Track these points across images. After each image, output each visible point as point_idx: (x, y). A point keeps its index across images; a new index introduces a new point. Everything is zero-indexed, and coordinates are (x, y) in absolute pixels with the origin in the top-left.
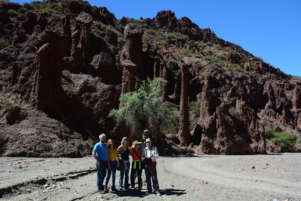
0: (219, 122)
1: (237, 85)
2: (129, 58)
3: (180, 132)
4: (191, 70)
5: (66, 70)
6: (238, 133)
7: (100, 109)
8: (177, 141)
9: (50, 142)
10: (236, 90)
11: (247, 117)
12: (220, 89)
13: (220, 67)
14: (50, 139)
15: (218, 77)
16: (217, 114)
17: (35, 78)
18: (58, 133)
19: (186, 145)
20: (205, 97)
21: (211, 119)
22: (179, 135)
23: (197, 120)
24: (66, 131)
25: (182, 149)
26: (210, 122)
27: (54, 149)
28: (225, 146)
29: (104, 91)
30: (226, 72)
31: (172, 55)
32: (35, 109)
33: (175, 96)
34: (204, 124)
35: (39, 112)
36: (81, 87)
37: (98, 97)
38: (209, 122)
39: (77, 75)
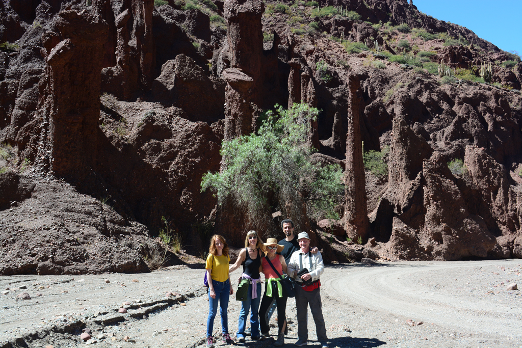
0: (428, 192)
1: (466, 114)
2: (236, 64)
3: (347, 213)
4: (365, 85)
5: (108, 94)
6: (472, 214)
7: (181, 173)
8: (341, 234)
9: (83, 243)
10: (464, 124)
11: (488, 181)
12: (429, 123)
13: (427, 76)
14: (83, 236)
15: (424, 99)
16: (425, 176)
17: (46, 112)
18: (99, 225)
19: (361, 242)
20: (398, 142)
21: (413, 188)
22: (344, 222)
23: (381, 188)
24: (115, 220)
25: (352, 250)
26: (410, 193)
27: (91, 256)
28: (442, 243)
29: (188, 136)
30: (440, 87)
31: (324, 55)
32: (50, 176)
33: (334, 140)
34: (397, 197)
35: (58, 182)
36: (140, 128)
37: (175, 147)
38: (407, 194)
39: (130, 104)
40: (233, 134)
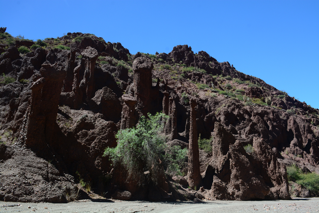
0: (232, 162)
1: (258, 121)
2: (137, 92)
3: (189, 173)
4: (206, 105)
5: (66, 105)
6: (257, 176)
7: (97, 148)
8: (185, 184)
9: (33, 185)
10: (255, 126)
11: (265, 156)
12: (238, 125)
13: (238, 101)
14: (34, 180)
15: (236, 112)
16: (231, 153)
17: (27, 114)
18: (44, 175)
19: (196, 189)
20: (217, 135)
21: (225, 159)
22: (187, 177)
23: (209, 159)
24: (54, 173)
25: (190, 194)
26: (223, 162)
27: (36, 192)
28: (240, 191)
29: (103, 128)
30: (244, 107)
31: (186, 90)
32: (23, 147)
33: (186, 133)
34: (217, 164)
35: (27, 150)
36: (78, 124)
37: (95, 134)
38: (222, 163)
39: (76, 111)
40: (125, 128)
